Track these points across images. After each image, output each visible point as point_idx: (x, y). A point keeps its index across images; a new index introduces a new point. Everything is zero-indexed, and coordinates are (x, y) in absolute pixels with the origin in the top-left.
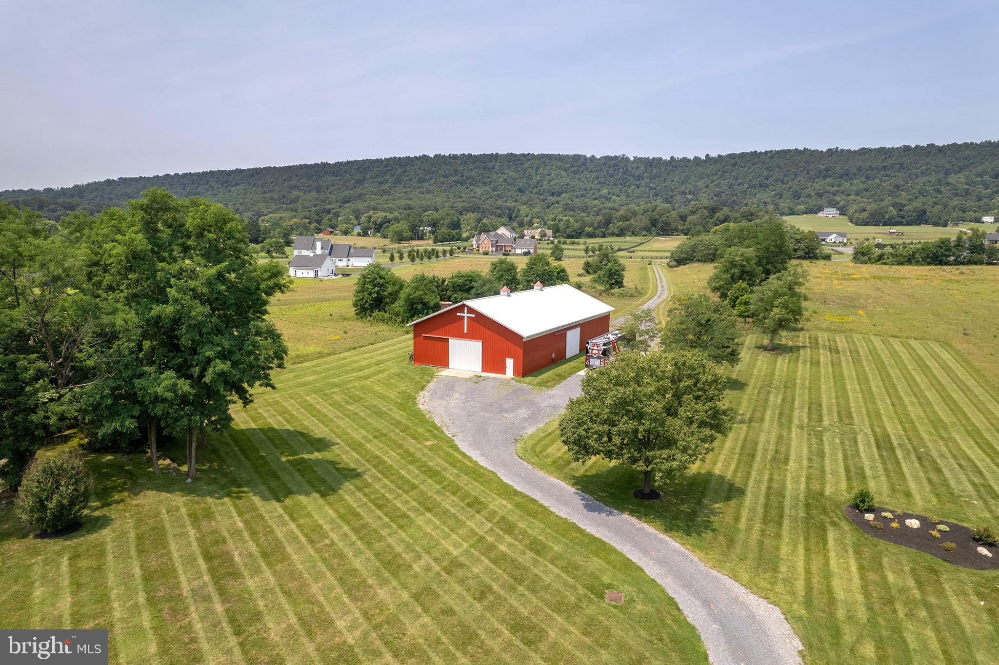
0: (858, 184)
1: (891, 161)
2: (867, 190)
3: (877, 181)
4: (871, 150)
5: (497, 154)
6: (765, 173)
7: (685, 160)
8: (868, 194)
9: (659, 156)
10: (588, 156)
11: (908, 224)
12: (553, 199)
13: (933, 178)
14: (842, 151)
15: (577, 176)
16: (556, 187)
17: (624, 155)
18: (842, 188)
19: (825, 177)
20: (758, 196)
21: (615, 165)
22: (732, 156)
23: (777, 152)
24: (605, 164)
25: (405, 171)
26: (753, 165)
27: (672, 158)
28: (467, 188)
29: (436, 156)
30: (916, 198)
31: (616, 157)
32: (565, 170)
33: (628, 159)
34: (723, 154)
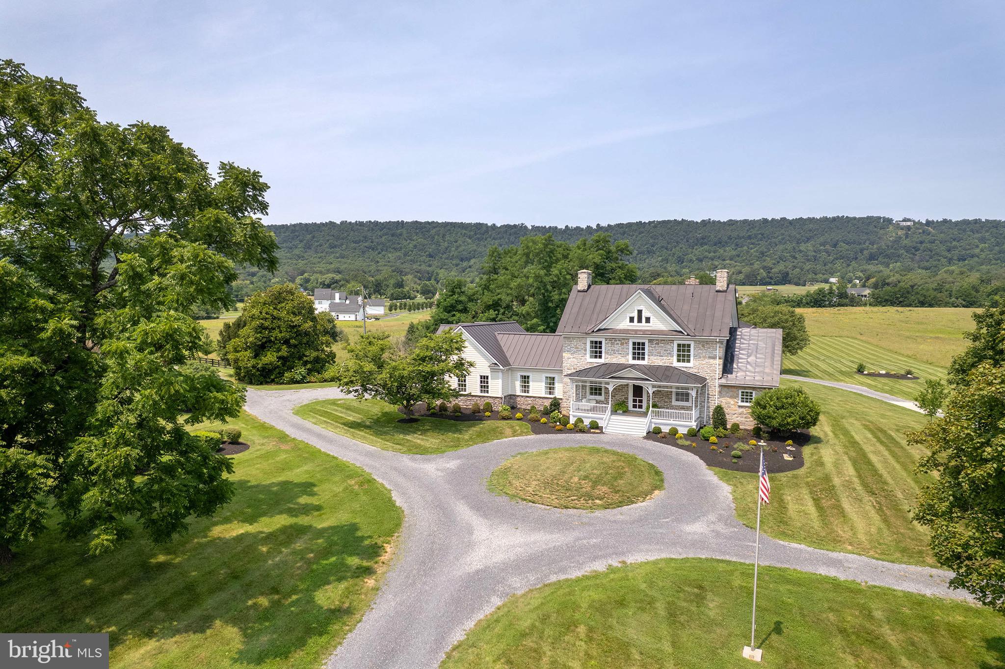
0: (730, 251)
1: (754, 232)
2: (738, 256)
3: (745, 248)
4: (737, 222)
5: (402, 221)
6: (651, 241)
7: (578, 229)
8: (740, 259)
9: (554, 225)
10: (489, 224)
11: (776, 284)
12: (465, 264)
13: (789, 246)
14: (714, 222)
15: (482, 243)
16: (464, 253)
17: (523, 224)
18: (717, 254)
19: (702, 245)
20: (647, 261)
21: (515, 233)
22: (620, 226)
23: (659, 223)
24: (506, 232)
25: (313, 237)
26: (640, 234)
27: (567, 226)
28: (379, 253)
29: (342, 223)
30: (778, 262)
31: (515, 226)
32: (470, 238)
33: (526, 227)
34: (612, 224)
